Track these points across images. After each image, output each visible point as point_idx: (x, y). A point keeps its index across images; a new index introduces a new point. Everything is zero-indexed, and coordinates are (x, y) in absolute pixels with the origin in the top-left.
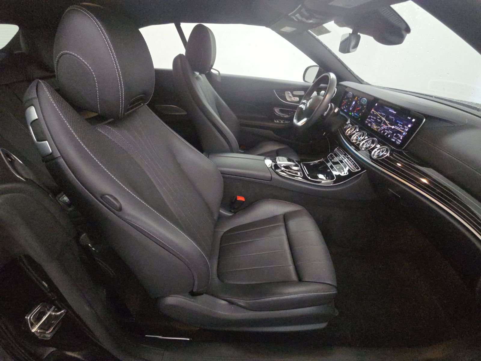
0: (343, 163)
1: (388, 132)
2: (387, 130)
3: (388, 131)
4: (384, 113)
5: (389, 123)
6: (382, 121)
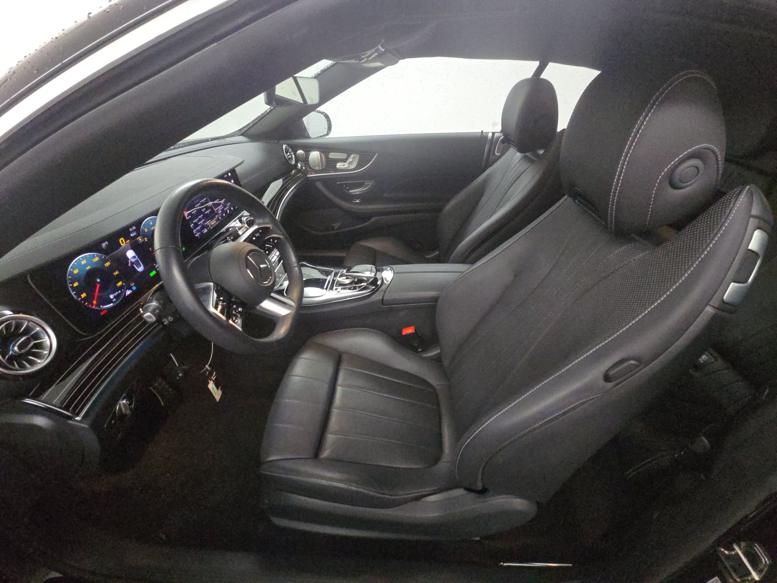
6: (211, 208)
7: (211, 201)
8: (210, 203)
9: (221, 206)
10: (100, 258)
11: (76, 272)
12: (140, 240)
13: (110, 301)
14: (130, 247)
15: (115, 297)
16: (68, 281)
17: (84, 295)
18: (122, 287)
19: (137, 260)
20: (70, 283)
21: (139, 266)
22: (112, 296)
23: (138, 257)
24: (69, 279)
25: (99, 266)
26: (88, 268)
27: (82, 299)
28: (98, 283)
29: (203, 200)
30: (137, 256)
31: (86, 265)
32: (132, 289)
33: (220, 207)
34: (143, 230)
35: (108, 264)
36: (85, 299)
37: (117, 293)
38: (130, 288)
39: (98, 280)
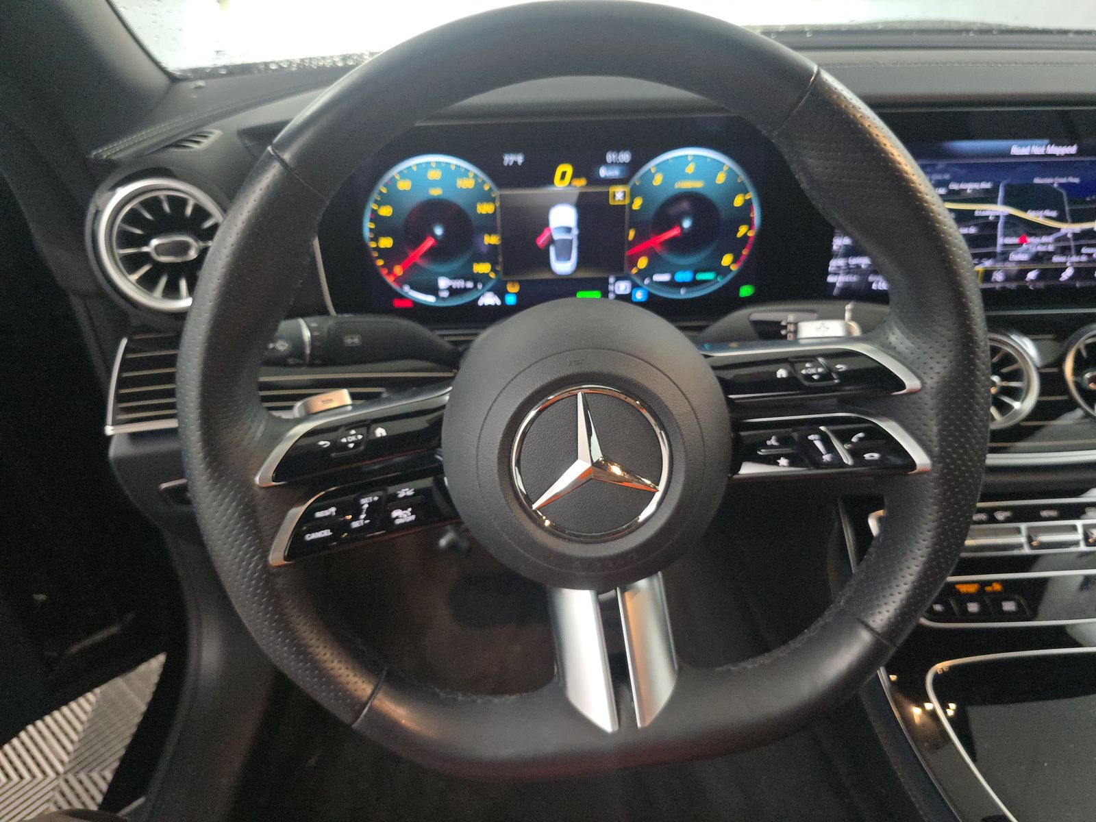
0: (1041, 562)
1: (1075, 259)
2: (1064, 251)
3: (1079, 253)
4: (979, 180)
5: (1054, 214)
6: (990, 225)
7: (1007, 203)
8: (998, 210)
9: (1050, 239)
10: (479, 185)
11: (404, 185)
12: (619, 196)
13: (434, 291)
14: (575, 198)
15: (450, 289)
16: (375, 196)
17: (386, 242)
18: (483, 278)
19: (571, 241)
20: (376, 202)
21: (564, 255)
22: (443, 283)
23: (580, 237)
24: (381, 193)
25: (461, 202)
26: (436, 192)
27: (377, 249)
28: (434, 235)
29: (970, 187)
30: (575, 232)
31: (435, 184)
32: (502, 298)
33: (1036, 244)
34: (650, 177)
35: (485, 209)
36: (383, 253)
37: (459, 284)
38: (501, 292)
39: (439, 231)
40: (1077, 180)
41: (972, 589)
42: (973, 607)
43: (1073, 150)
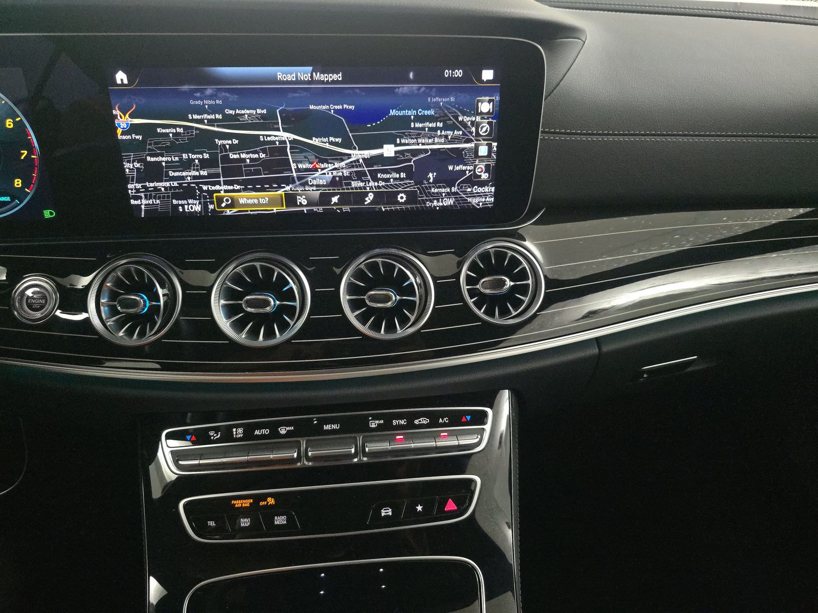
1: (373, 184)
3: (376, 180)
5: (339, 140)
6: (278, 150)
7: (288, 129)
8: (282, 136)
9: (343, 164)
33: (331, 169)
40: (352, 107)
41: (247, 503)
42: (245, 522)
43: (338, 77)
